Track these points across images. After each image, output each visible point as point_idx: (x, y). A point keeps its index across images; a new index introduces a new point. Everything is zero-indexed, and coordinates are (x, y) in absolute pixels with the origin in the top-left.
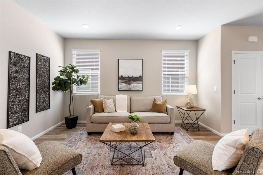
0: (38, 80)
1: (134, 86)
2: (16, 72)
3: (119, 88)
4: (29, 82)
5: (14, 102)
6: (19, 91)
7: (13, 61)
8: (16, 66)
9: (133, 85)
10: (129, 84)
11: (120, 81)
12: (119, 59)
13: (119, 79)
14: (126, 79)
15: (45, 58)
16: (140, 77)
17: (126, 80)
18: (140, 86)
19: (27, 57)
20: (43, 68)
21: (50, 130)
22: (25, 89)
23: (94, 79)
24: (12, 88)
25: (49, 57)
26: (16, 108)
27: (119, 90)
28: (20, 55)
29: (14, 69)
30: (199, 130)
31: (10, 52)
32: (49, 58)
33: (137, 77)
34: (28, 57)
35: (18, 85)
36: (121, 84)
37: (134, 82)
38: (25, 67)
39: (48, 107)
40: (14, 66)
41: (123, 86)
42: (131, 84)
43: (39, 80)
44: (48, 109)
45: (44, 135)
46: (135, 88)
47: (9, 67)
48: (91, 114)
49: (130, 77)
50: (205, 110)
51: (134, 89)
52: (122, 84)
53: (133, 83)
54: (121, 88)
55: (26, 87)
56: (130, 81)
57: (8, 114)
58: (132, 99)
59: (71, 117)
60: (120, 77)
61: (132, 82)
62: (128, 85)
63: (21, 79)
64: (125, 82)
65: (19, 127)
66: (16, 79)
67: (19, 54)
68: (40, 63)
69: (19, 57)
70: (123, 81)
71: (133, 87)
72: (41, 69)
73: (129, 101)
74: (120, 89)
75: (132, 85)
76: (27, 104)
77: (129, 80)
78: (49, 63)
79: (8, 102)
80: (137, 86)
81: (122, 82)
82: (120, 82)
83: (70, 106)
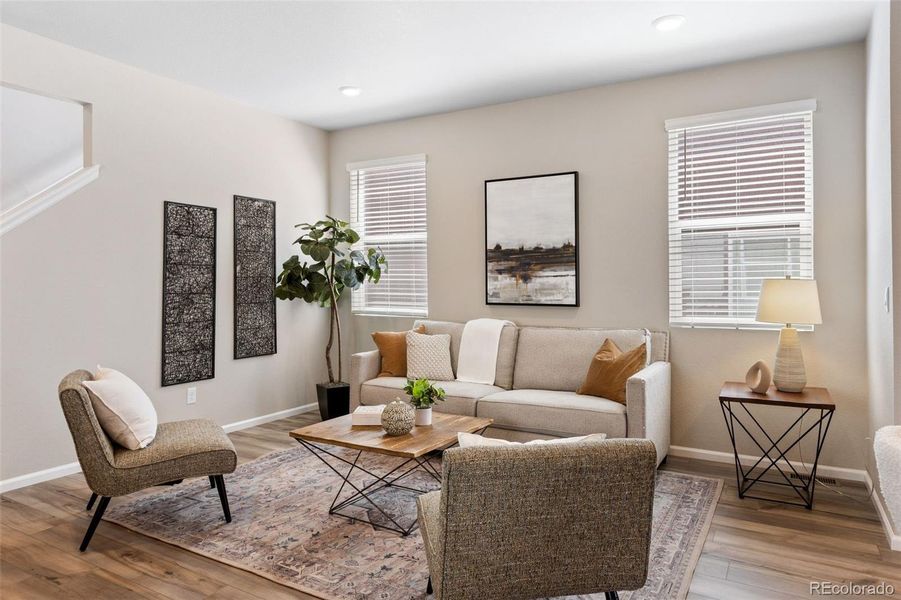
0: (238, 268)
1: (542, 284)
2: (181, 252)
3: (490, 293)
4: (214, 275)
5: (177, 325)
6: (187, 297)
7: (173, 223)
8: (180, 235)
9: (538, 280)
10: (526, 279)
11: (491, 266)
12: (486, 182)
13: (488, 259)
14: (512, 260)
15: (261, 204)
16: (567, 247)
17: (513, 264)
18: (567, 284)
19: (207, 208)
20: (253, 235)
21: (281, 418)
22: (202, 293)
23: (411, 262)
24: (173, 290)
25: (273, 200)
26: (182, 341)
27: (490, 300)
28: (191, 206)
29: (177, 243)
30: (809, 507)
31: (166, 204)
32: (274, 204)
33: (554, 251)
34: (211, 209)
35: (185, 284)
36: (496, 279)
37: (542, 269)
38: (202, 237)
39: (272, 350)
40: (175, 237)
41: (504, 285)
42: (533, 279)
43: (242, 269)
44: (272, 353)
45: (259, 426)
46: (547, 295)
47: (165, 240)
48: (362, 379)
49: (527, 252)
50: (832, 408)
51: (543, 300)
52: (500, 276)
53: (541, 273)
54: (495, 295)
55: (205, 288)
56: (529, 264)
57: (164, 352)
58: (523, 339)
59: (331, 386)
60: (491, 251)
61: (539, 267)
62: (521, 281)
63: (193, 266)
64: (511, 271)
65: (189, 389)
66: (180, 267)
67: (186, 205)
68: (243, 221)
69: (188, 212)
70: (502, 268)
71: (542, 290)
72: (246, 237)
73: (512, 343)
74: (492, 296)
75: (536, 283)
76: (208, 332)
77: (523, 262)
78: (274, 217)
79: (164, 323)
80: (555, 287)
81: (500, 272)
82: (492, 272)
83: (328, 349)
